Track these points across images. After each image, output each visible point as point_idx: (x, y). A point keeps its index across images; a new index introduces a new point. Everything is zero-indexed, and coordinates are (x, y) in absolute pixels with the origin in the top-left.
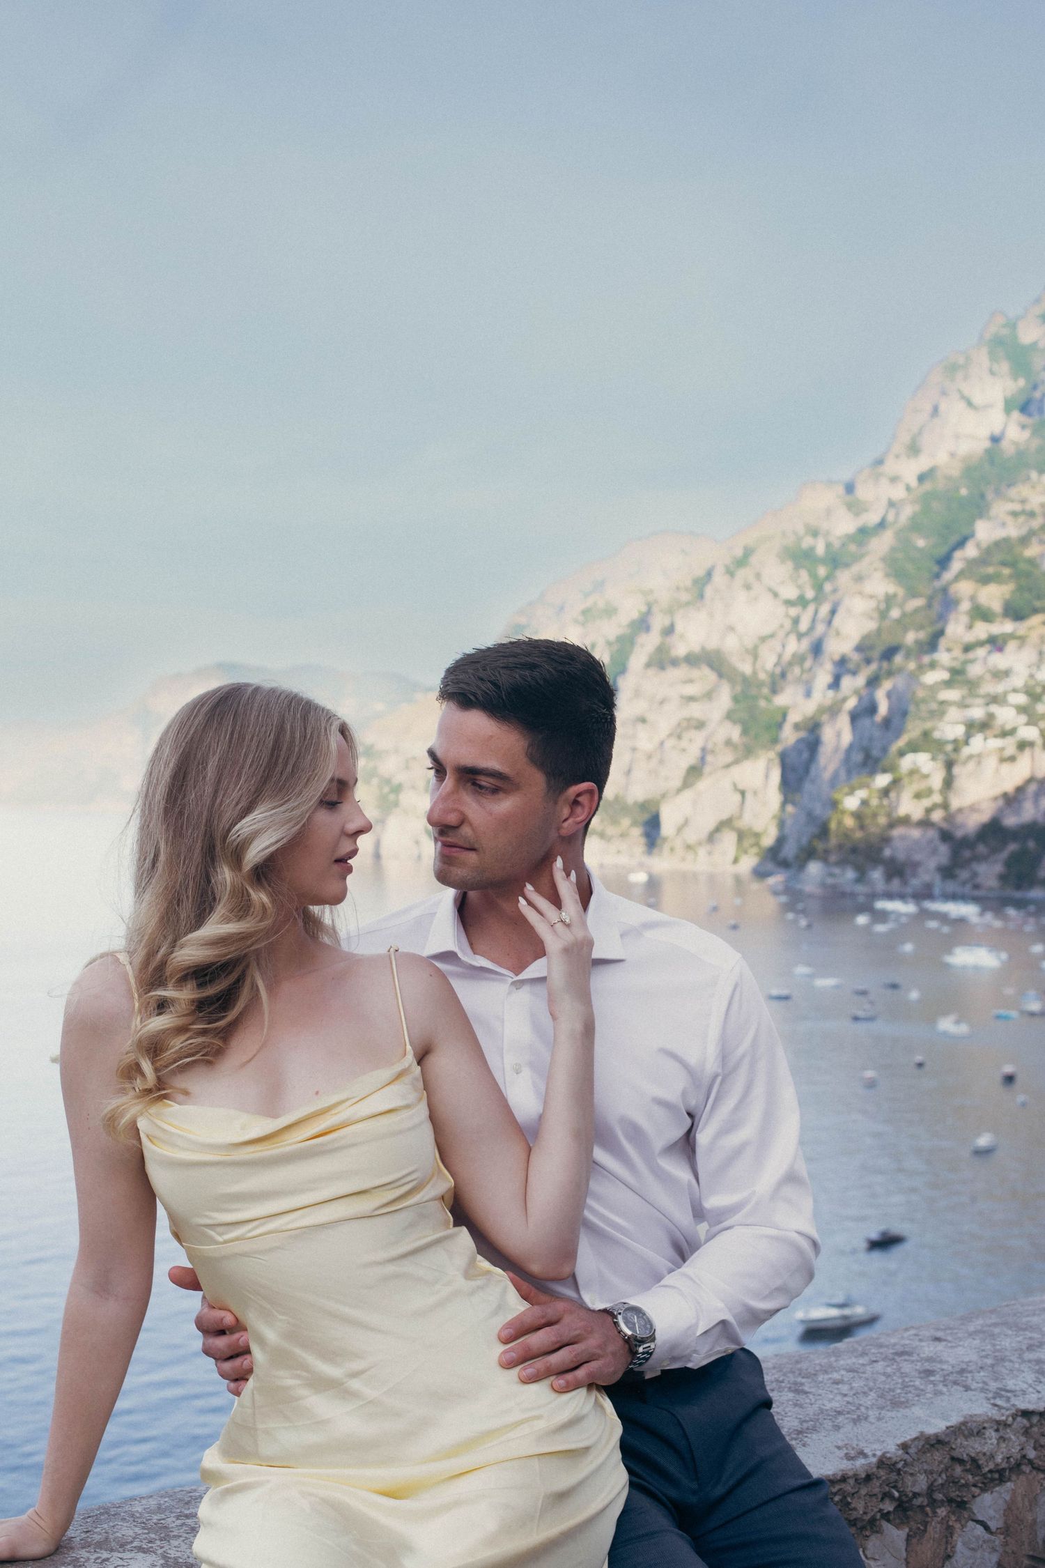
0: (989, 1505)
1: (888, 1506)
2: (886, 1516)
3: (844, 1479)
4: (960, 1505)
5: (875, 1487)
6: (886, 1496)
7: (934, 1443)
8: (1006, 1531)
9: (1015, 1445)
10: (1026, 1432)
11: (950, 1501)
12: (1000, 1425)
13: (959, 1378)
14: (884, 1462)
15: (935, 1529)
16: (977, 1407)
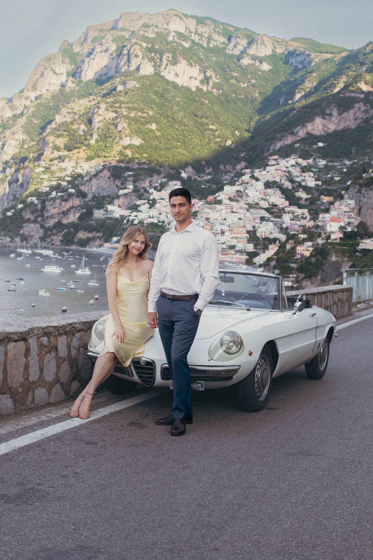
0: (78, 335)
1: (64, 332)
2: (63, 334)
3: (58, 327)
4: (74, 334)
5: (62, 329)
6: (63, 331)
7: (70, 324)
8: (80, 339)
9: (81, 326)
10: (83, 325)
11: (72, 333)
12: (79, 323)
13: (73, 318)
14: (63, 326)
15: (70, 337)
16: (76, 321)
